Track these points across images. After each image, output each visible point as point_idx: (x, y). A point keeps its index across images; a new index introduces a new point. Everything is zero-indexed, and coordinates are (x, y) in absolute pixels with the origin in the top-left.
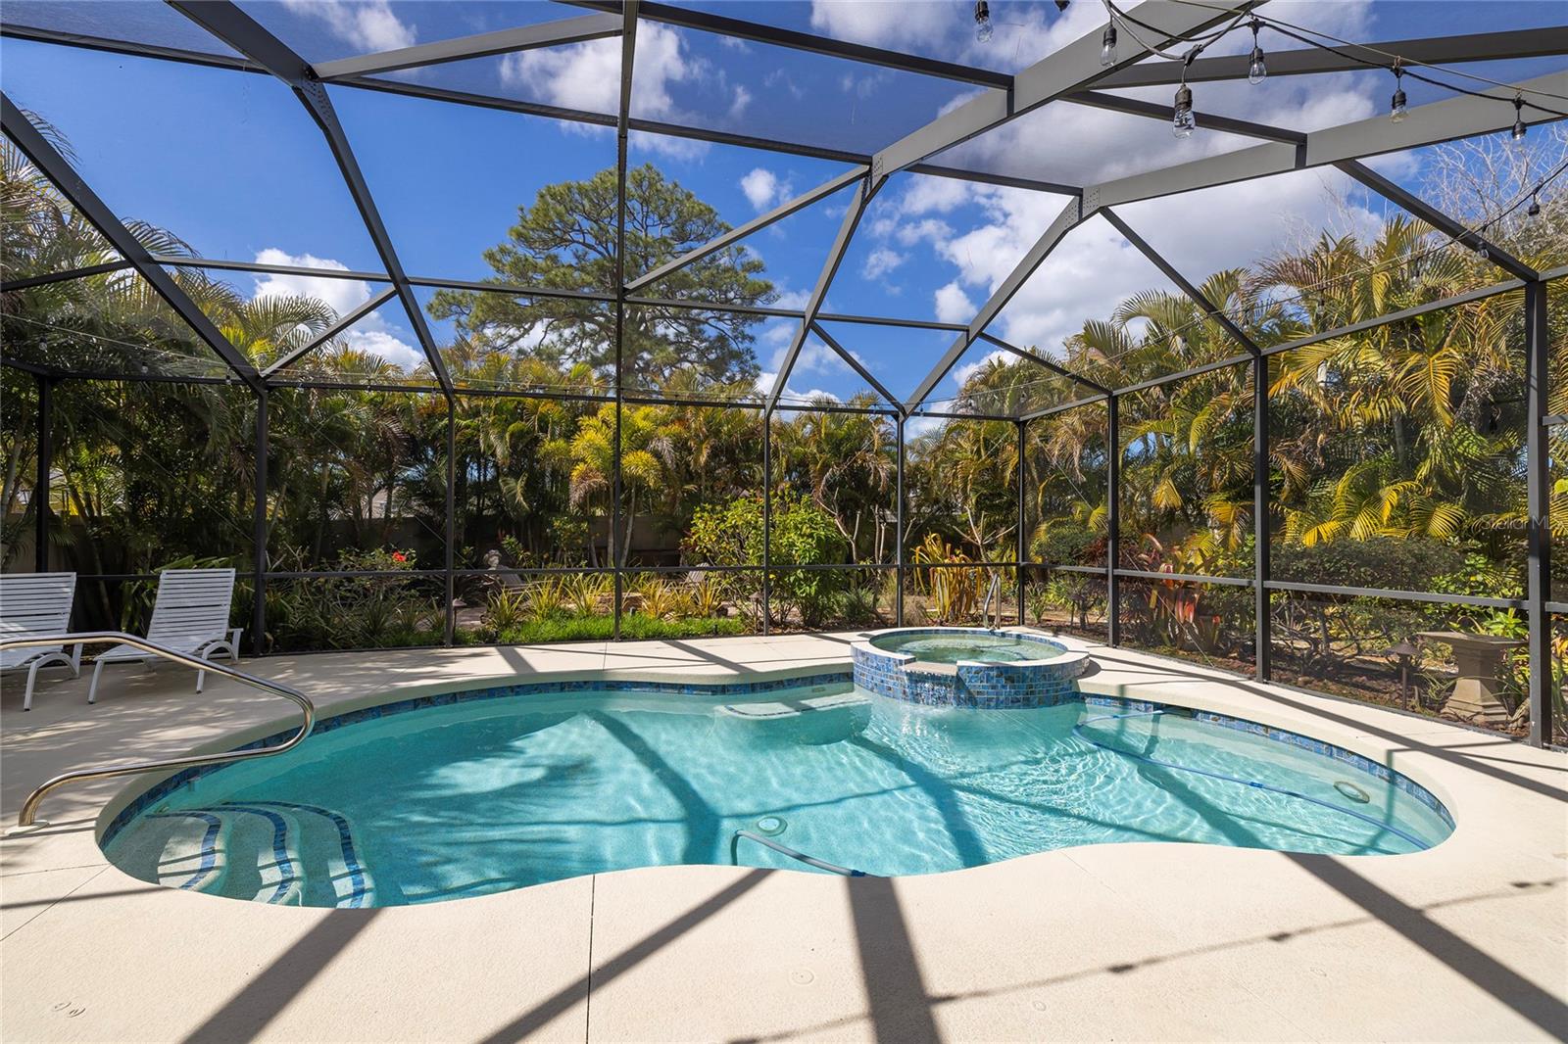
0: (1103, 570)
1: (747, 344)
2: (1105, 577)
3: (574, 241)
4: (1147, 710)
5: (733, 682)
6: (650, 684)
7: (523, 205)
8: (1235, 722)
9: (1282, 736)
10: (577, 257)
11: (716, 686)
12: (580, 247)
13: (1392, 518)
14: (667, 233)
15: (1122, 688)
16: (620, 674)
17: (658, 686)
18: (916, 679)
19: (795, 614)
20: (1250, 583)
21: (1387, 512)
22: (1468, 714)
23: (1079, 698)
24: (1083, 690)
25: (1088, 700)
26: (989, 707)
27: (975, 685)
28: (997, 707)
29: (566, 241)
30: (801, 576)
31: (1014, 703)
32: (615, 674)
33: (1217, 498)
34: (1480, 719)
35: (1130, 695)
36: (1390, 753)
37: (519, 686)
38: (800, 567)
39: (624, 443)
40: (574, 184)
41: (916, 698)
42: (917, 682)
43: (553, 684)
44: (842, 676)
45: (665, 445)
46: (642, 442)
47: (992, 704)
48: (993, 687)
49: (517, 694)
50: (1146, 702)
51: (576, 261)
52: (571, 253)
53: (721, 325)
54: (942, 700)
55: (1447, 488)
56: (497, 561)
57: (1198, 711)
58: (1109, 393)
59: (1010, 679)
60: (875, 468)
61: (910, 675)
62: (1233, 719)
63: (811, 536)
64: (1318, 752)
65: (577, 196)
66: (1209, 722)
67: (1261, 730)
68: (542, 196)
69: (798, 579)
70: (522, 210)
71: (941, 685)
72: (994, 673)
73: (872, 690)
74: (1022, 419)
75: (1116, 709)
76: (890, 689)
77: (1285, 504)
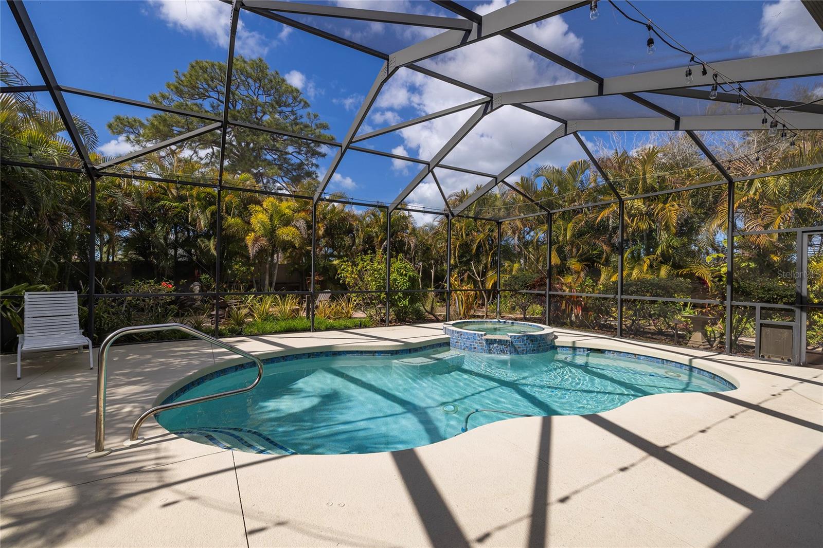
0: (543, 292)
1: (314, 168)
2: (545, 295)
3: (210, 97)
4: (584, 351)
5: (402, 348)
6: (357, 352)
7: (178, 70)
8: (622, 354)
9: (642, 358)
10: (213, 107)
11: (393, 351)
12: (216, 101)
13: (647, 270)
14: (268, 99)
15: (574, 342)
16: (341, 347)
17: (361, 352)
18: (490, 342)
19: (393, 316)
20: (615, 297)
21: (645, 267)
22: (697, 346)
23: (554, 348)
24: (557, 344)
25: (558, 349)
26: (523, 354)
27: (518, 344)
28: (526, 353)
29: (206, 96)
30: (401, 295)
31: (533, 351)
32: (338, 347)
33: (574, 260)
34: (702, 347)
35: (577, 345)
36: (690, 360)
37: (286, 356)
38: (400, 291)
39: (276, 222)
40: (216, 63)
41: (490, 352)
42: (490, 344)
43: (304, 354)
44: (444, 344)
45: (302, 224)
46: (287, 222)
47: (524, 352)
48: (525, 345)
49: (286, 360)
50: (583, 348)
51: (211, 109)
52: (209, 104)
53: (299, 156)
54: (502, 352)
55: (665, 259)
56: (199, 289)
57: (606, 350)
58: (549, 212)
59: (532, 341)
60: (408, 242)
61: (487, 340)
62: (621, 352)
63: (406, 275)
64: (658, 362)
65: (218, 71)
66: (610, 355)
67: (633, 356)
68: (193, 67)
69: (399, 297)
70: (177, 73)
71: (502, 344)
72: (525, 338)
73: (464, 349)
74: (500, 221)
75: (571, 352)
76: (475, 348)
77: (603, 264)
